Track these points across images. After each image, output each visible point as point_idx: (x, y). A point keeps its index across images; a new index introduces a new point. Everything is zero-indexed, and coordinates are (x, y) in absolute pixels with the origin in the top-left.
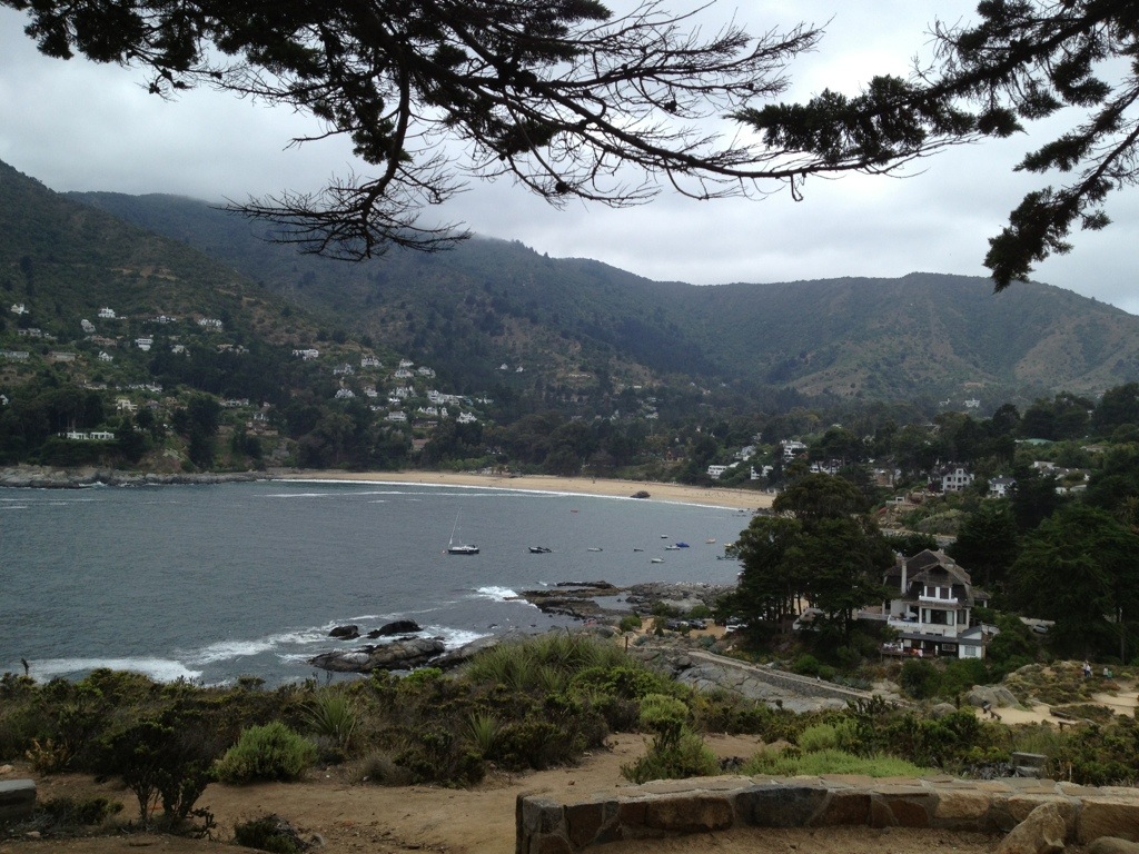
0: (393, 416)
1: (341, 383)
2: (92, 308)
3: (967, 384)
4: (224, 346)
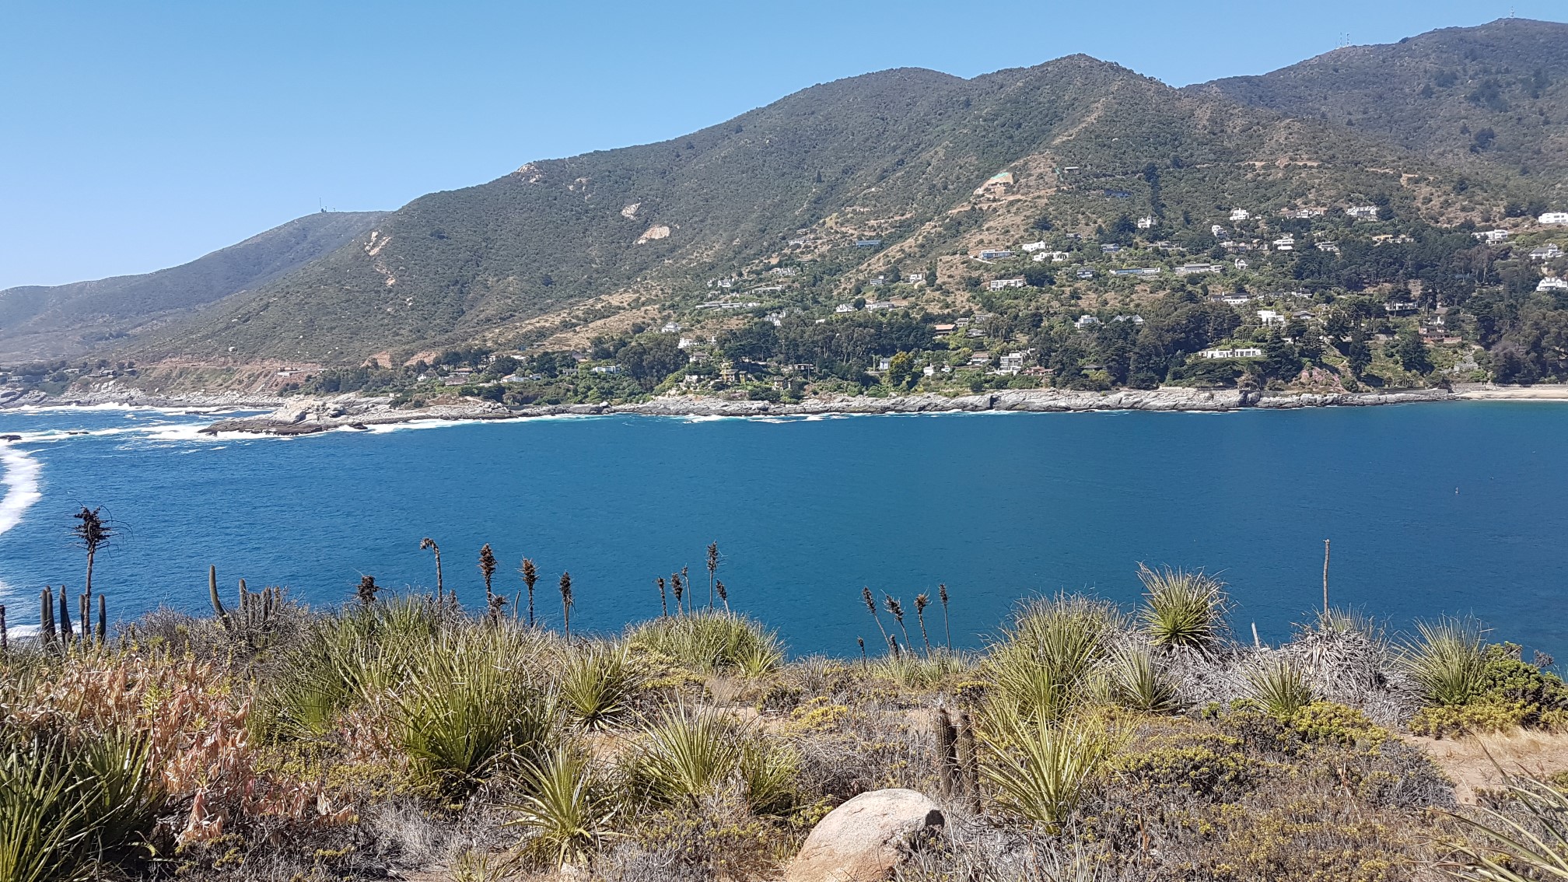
1: (1545, 270)
2: (1223, 211)
4: (1382, 237)
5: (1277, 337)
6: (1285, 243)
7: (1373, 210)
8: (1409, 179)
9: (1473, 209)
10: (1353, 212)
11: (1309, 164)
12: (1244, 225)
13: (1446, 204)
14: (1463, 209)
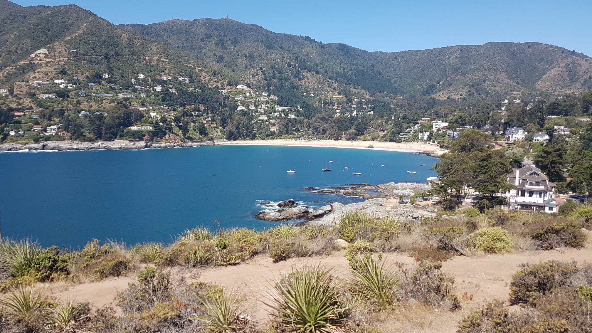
0: (261, 117)
1: (239, 103)
2: (135, 74)
3: (514, 92)
4: (191, 89)
5: (157, 122)
6: (158, 88)
7: (187, 79)
8: (198, 69)
9: (218, 82)
10: (181, 79)
11: (165, 60)
12: (143, 80)
13: (210, 79)
14: (215, 82)
